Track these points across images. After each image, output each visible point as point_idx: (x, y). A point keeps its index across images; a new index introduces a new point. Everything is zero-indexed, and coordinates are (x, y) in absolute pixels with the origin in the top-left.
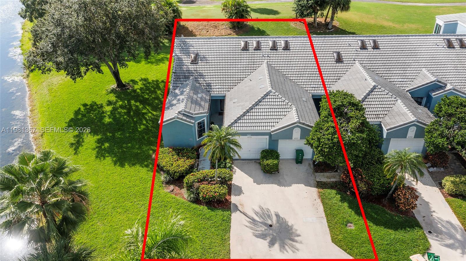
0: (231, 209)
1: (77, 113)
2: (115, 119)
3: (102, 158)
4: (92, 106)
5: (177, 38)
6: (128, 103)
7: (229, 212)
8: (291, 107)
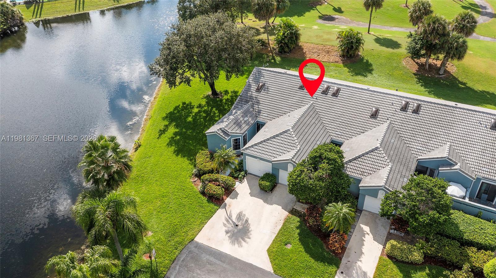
0: (221, 206)
1: (176, 108)
2: (194, 120)
3: (170, 146)
4: (188, 105)
5: (256, 68)
6: (211, 109)
7: (218, 208)
8: (297, 147)
